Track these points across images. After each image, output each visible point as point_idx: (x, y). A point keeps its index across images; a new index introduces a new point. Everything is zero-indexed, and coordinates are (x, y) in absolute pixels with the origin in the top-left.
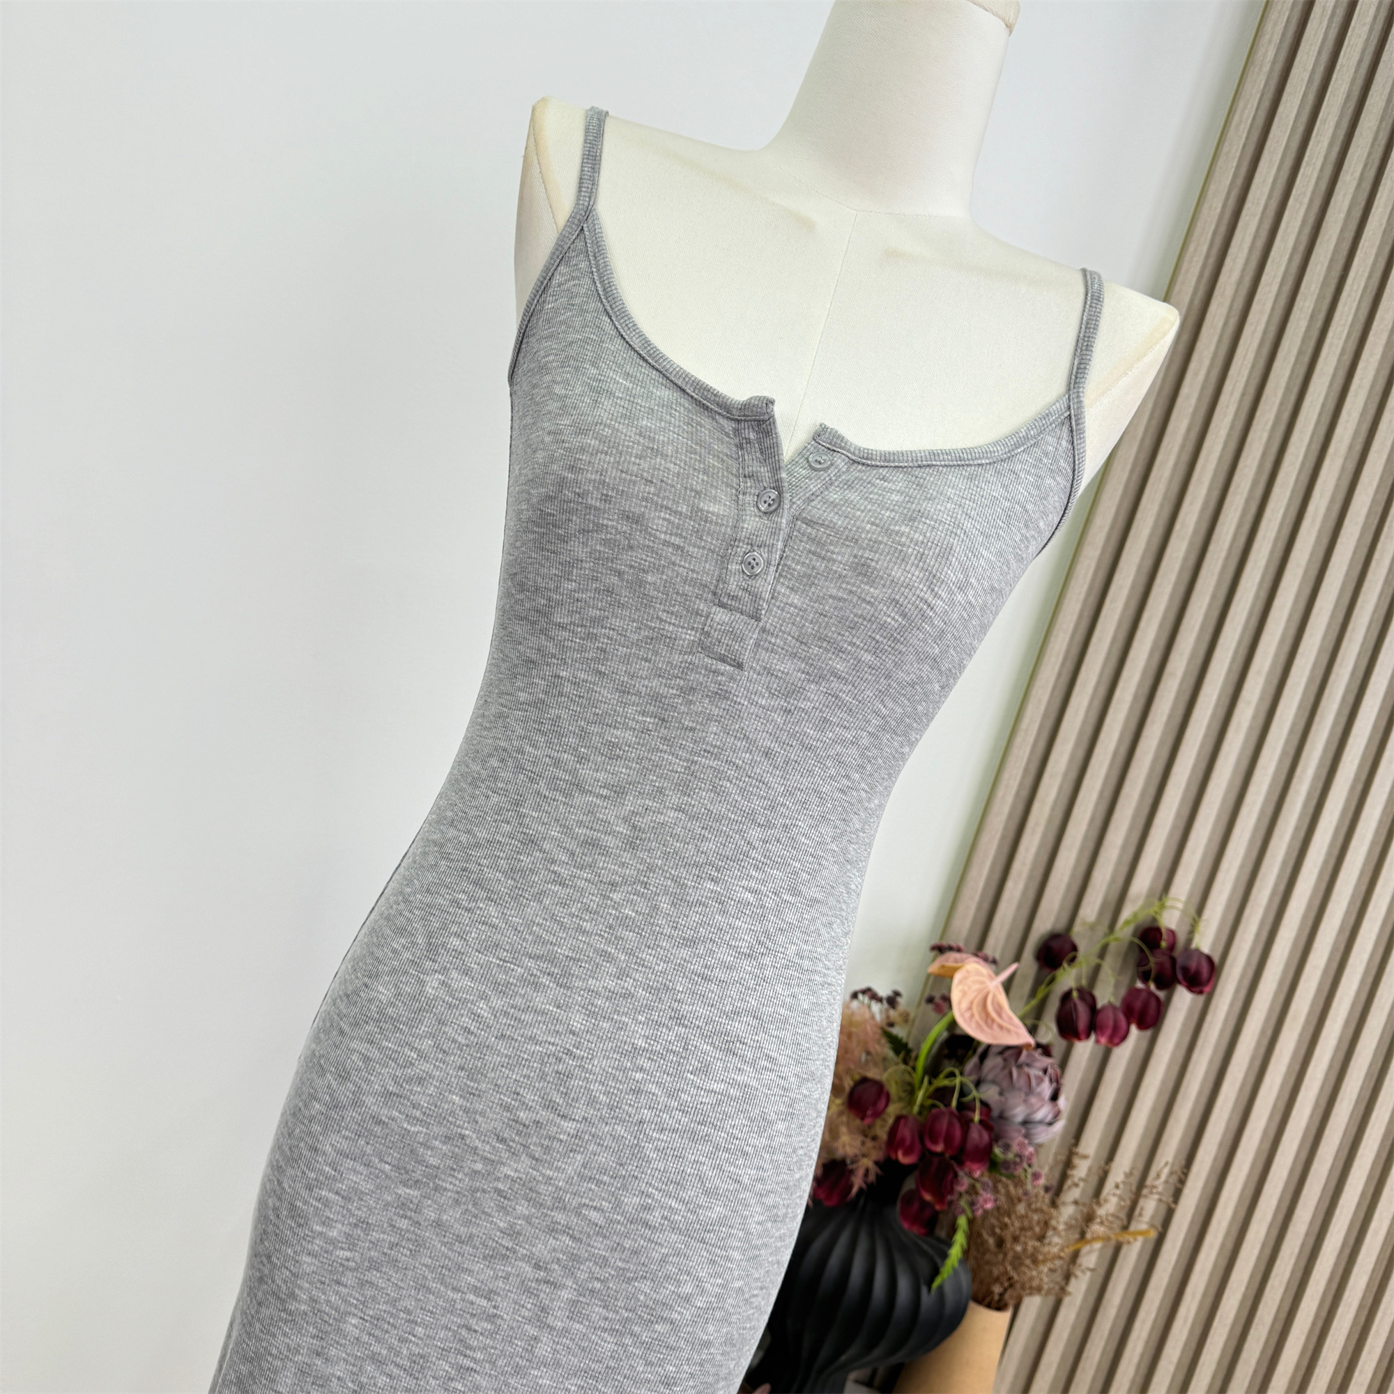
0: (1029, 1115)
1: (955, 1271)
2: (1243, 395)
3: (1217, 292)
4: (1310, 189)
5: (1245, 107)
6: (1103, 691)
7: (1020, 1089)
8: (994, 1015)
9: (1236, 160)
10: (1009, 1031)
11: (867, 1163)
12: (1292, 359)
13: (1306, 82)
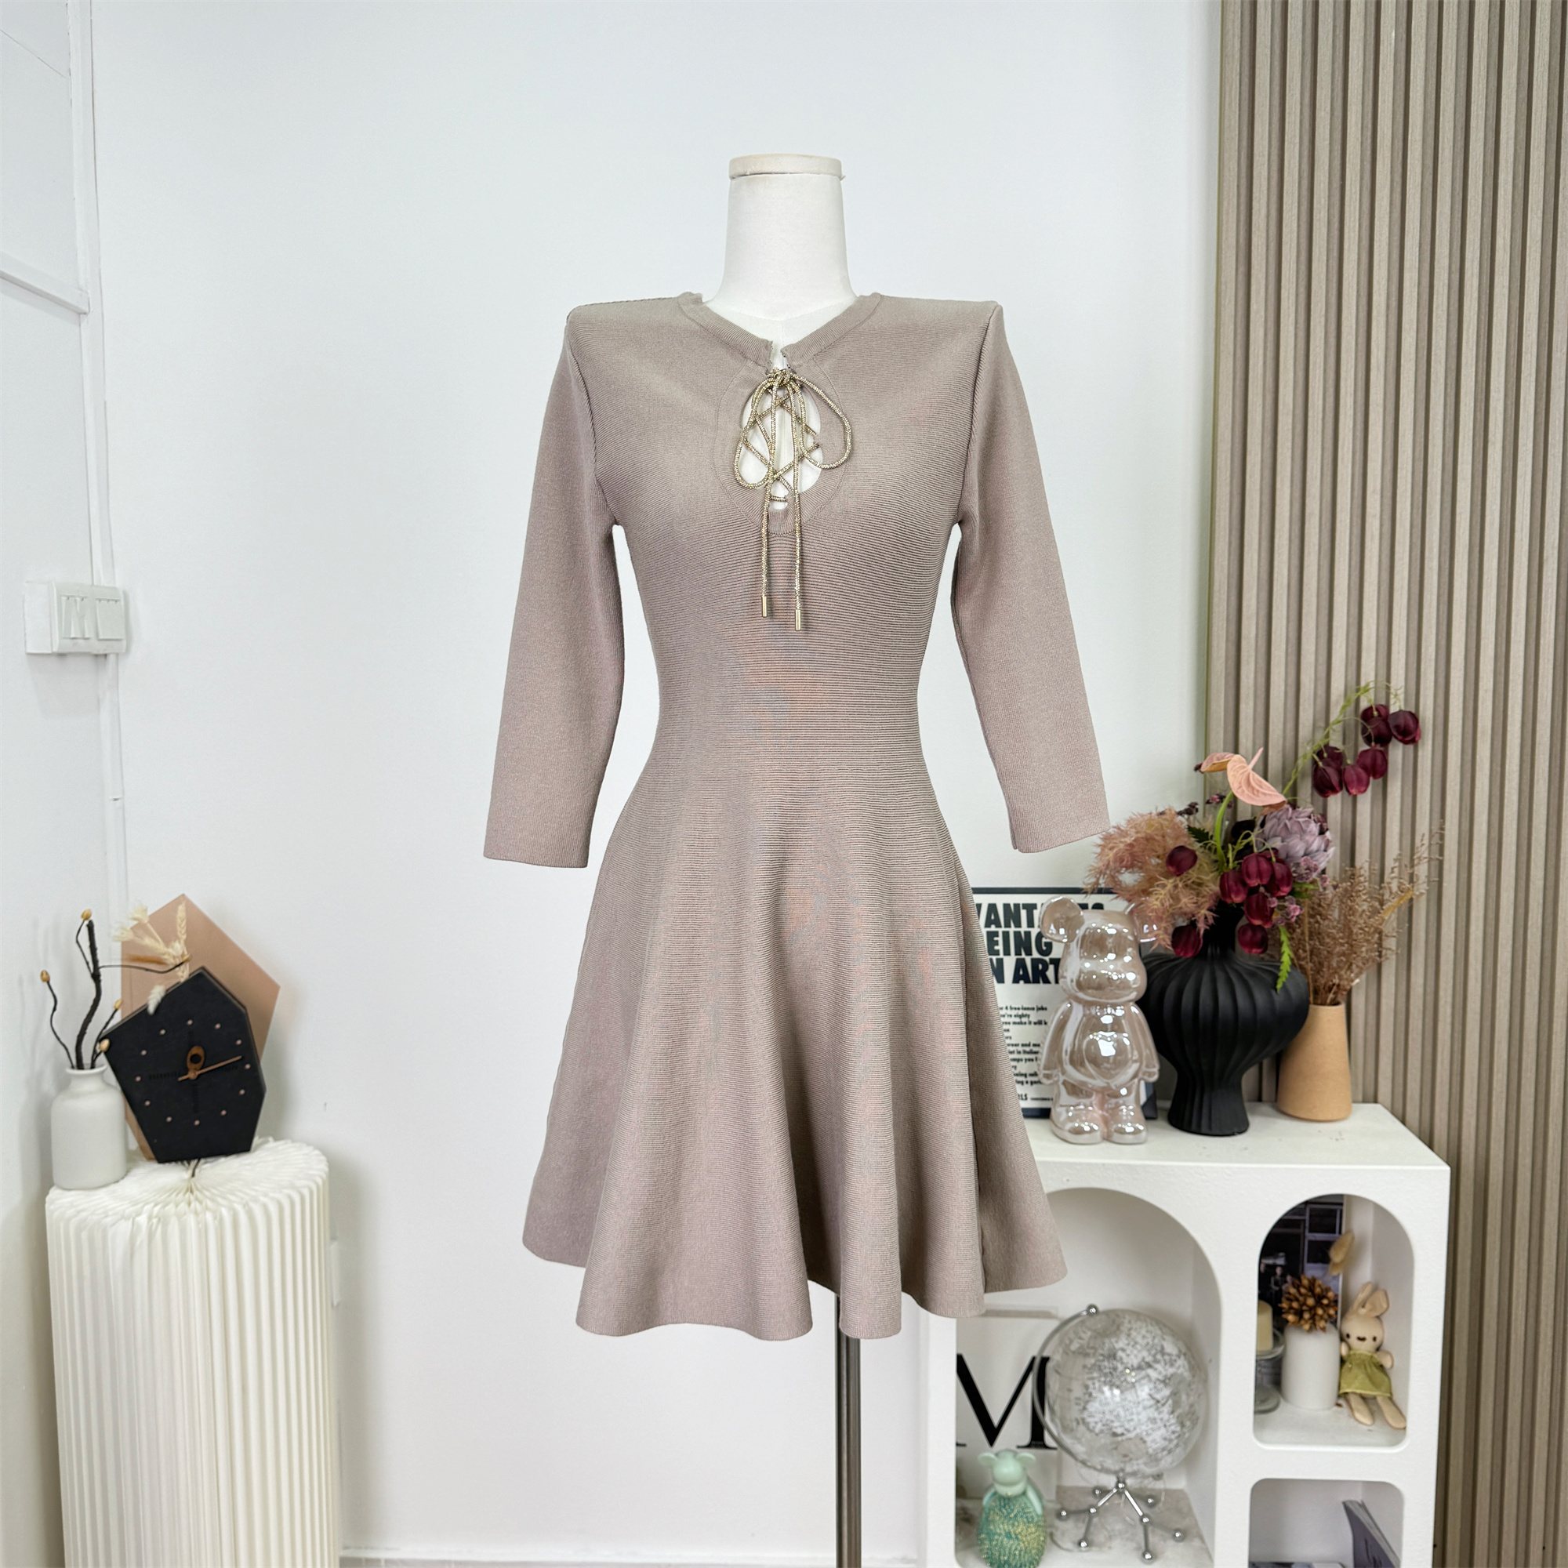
0: (1307, 849)
1: (1288, 973)
2: (1297, 296)
3: (1253, 229)
4: (1298, 131)
5: (1231, 89)
6: (1265, 544)
7: (1296, 833)
8: (1257, 787)
9: (1237, 129)
10: (1270, 795)
11: (1204, 912)
12: (1325, 258)
13: (1269, 56)
